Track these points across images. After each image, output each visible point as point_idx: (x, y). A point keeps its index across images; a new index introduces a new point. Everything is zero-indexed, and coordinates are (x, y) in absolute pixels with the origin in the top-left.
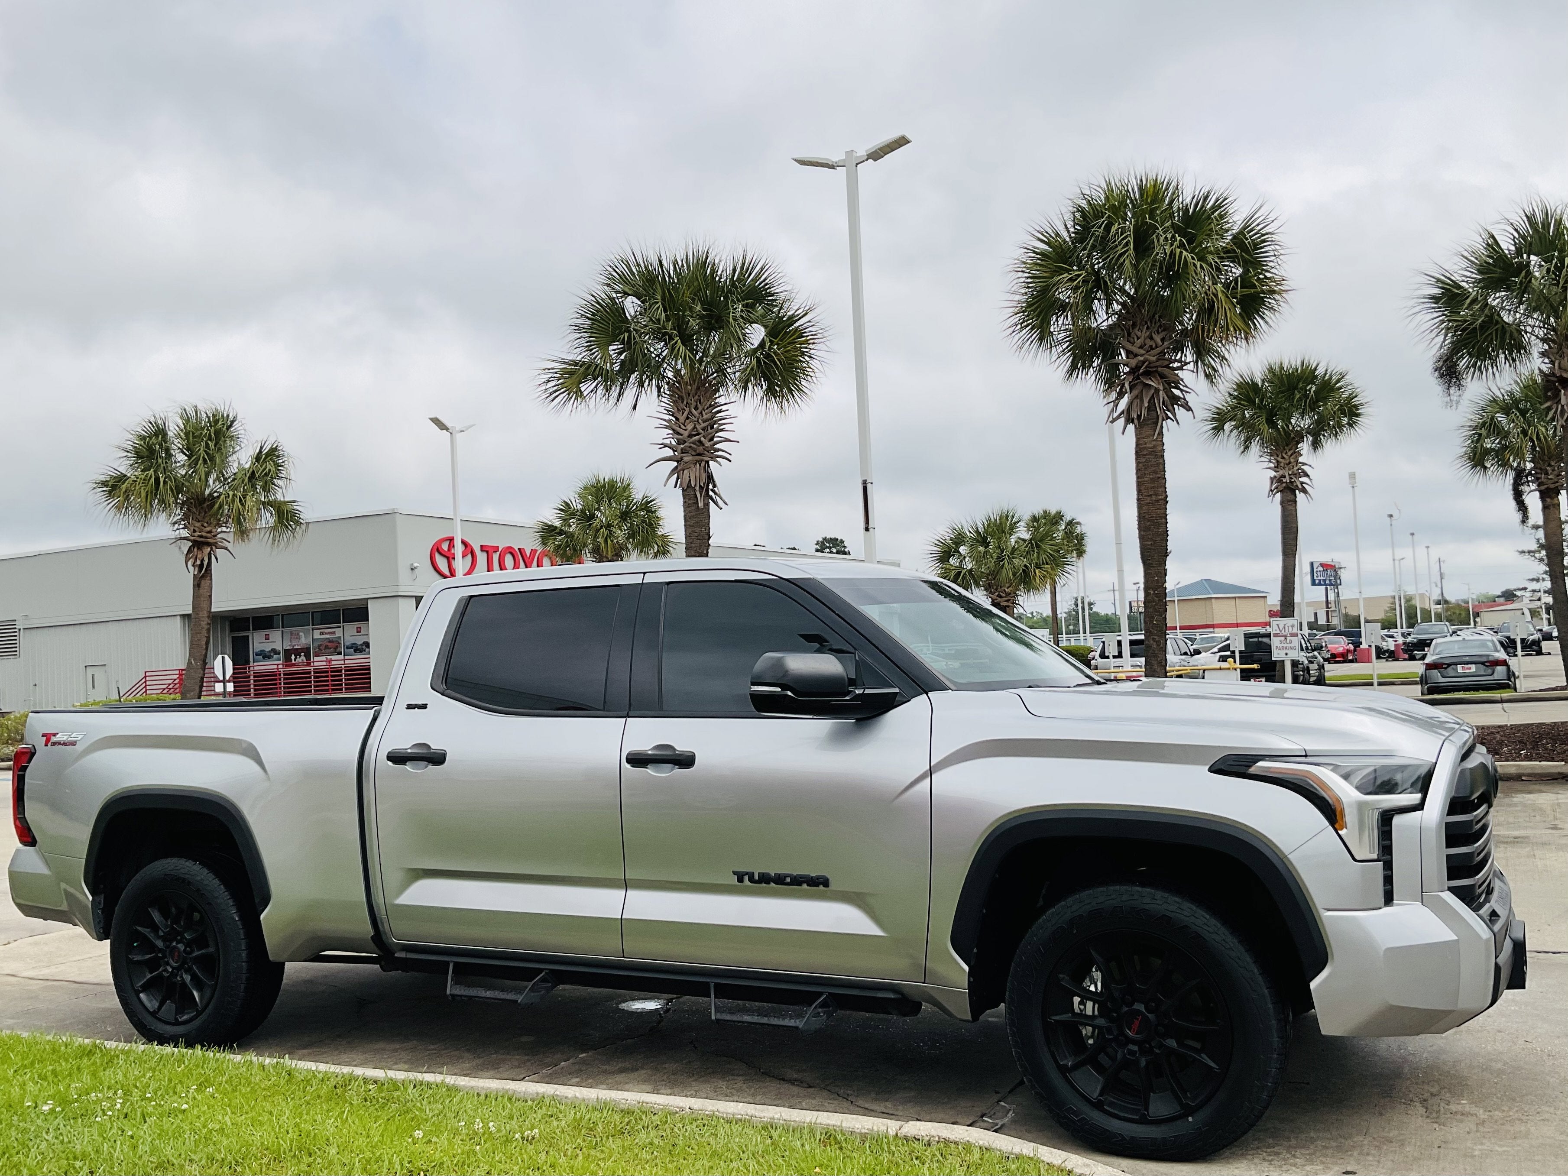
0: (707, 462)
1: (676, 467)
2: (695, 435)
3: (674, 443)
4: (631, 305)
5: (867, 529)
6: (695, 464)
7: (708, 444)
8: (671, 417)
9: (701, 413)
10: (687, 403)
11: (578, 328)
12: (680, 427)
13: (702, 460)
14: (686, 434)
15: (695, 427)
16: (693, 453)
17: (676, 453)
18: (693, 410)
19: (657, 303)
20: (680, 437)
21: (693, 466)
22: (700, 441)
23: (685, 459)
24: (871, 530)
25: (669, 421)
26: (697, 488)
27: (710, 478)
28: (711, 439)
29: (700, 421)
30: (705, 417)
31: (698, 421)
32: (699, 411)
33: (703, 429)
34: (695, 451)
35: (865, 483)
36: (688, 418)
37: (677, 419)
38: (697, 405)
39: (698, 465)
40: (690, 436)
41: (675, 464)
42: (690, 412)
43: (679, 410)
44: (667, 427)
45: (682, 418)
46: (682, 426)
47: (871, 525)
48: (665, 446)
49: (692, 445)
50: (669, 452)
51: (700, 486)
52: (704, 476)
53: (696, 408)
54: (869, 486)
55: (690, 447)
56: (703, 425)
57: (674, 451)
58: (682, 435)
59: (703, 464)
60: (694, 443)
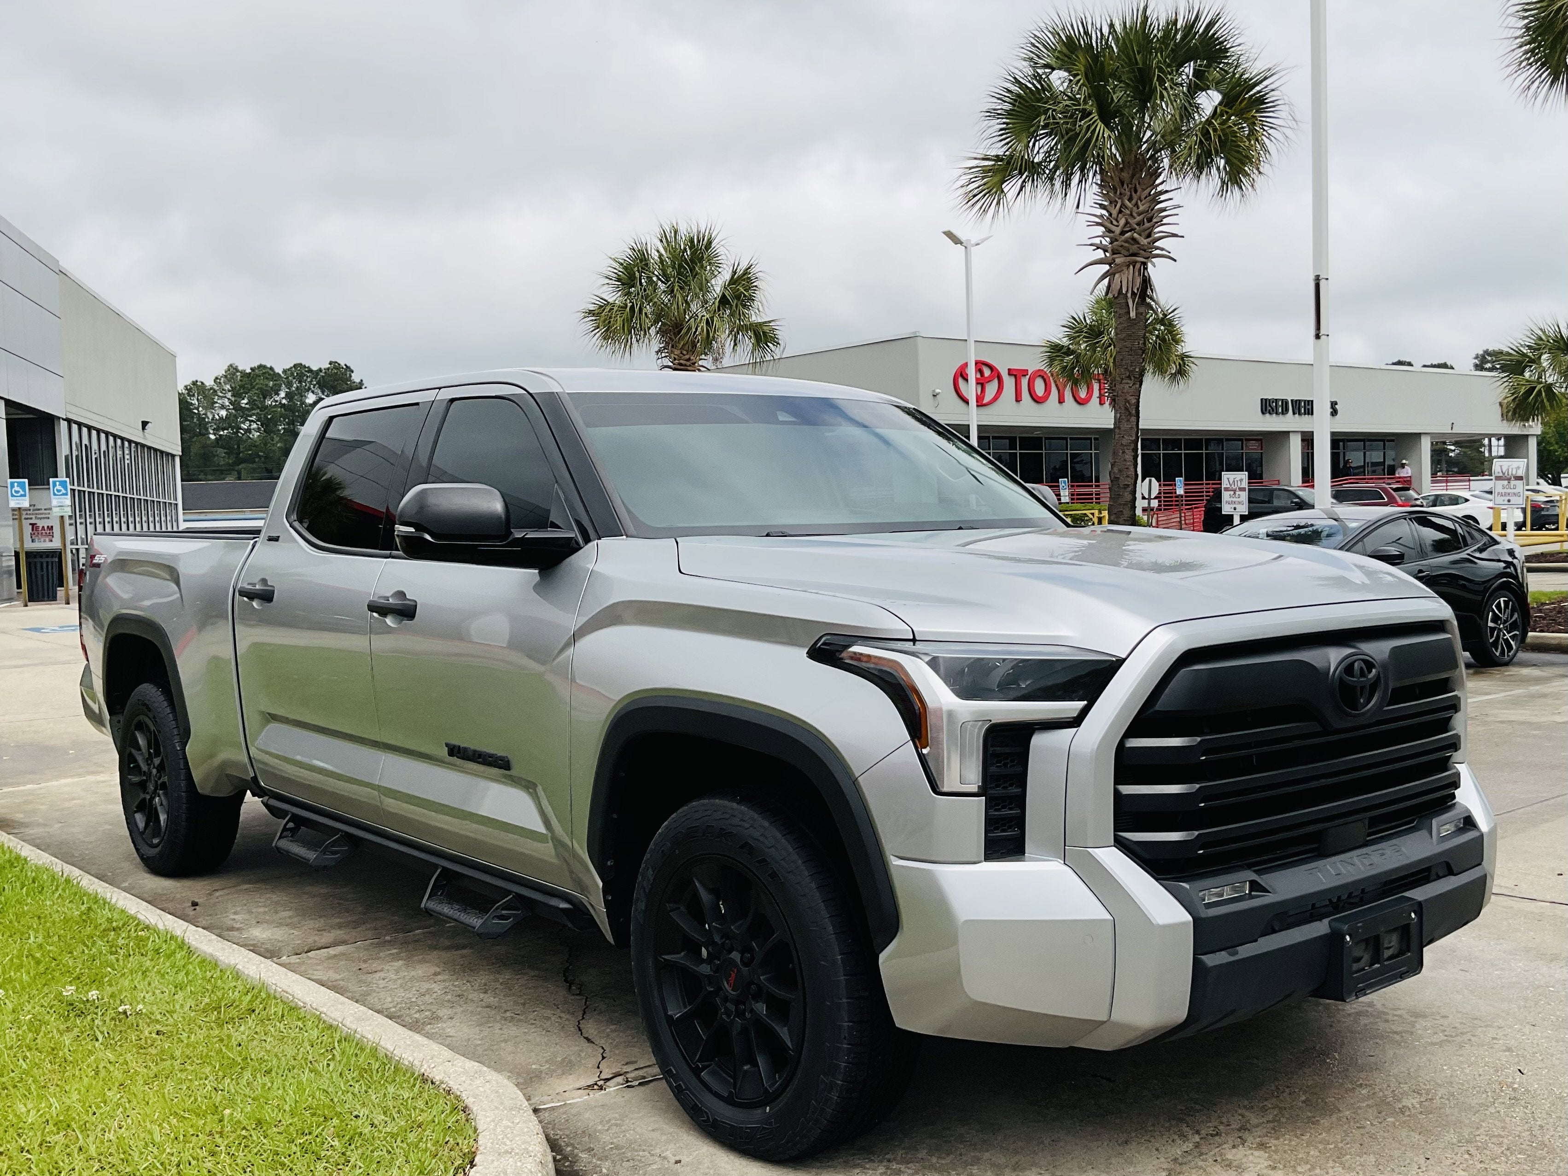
0: (1145, 264)
1: (1108, 271)
2: (1127, 232)
3: (1104, 242)
4: (1059, 79)
5: (1318, 337)
6: (1128, 266)
7: (1144, 241)
8: (1104, 212)
9: (1136, 205)
10: (1121, 194)
11: (992, 114)
12: (1112, 223)
13: (1136, 262)
14: (1118, 230)
15: (1127, 223)
16: (1127, 253)
17: (1108, 254)
18: (1127, 202)
19: (1078, 75)
20: (1112, 235)
21: (1125, 268)
22: (1134, 239)
23: (1118, 261)
24: (1323, 338)
25: (1102, 216)
26: (1129, 295)
27: (1146, 283)
28: (1149, 236)
29: (1135, 214)
30: (1142, 208)
31: (1131, 215)
32: (1134, 202)
33: (1138, 224)
34: (1128, 250)
35: (1317, 279)
36: (1120, 212)
37: (1110, 215)
38: (1131, 195)
39: (1131, 267)
40: (1123, 233)
41: (1107, 267)
42: (1123, 205)
43: (1111, 203)
44: (1098, 224)
45: (1115, 212)
46: (1115, 223)
47: (1322, 331)
48: (1098, 248)
49: (1126, 245)
50: (1100, 254)
51: (1133, 292)
52: (1138, 281)
53: (1130, 200)
54: (1322, 283)
55: (1122, 246)
56: (1138, 218)
57: (1105, 251)
58: (1113, 232)
59: (1138, 266)
60: (1126, 241)
